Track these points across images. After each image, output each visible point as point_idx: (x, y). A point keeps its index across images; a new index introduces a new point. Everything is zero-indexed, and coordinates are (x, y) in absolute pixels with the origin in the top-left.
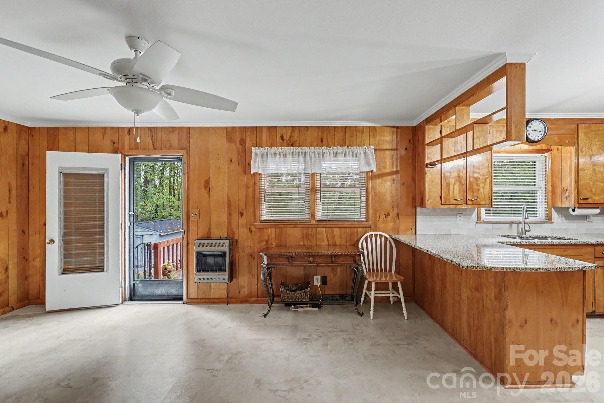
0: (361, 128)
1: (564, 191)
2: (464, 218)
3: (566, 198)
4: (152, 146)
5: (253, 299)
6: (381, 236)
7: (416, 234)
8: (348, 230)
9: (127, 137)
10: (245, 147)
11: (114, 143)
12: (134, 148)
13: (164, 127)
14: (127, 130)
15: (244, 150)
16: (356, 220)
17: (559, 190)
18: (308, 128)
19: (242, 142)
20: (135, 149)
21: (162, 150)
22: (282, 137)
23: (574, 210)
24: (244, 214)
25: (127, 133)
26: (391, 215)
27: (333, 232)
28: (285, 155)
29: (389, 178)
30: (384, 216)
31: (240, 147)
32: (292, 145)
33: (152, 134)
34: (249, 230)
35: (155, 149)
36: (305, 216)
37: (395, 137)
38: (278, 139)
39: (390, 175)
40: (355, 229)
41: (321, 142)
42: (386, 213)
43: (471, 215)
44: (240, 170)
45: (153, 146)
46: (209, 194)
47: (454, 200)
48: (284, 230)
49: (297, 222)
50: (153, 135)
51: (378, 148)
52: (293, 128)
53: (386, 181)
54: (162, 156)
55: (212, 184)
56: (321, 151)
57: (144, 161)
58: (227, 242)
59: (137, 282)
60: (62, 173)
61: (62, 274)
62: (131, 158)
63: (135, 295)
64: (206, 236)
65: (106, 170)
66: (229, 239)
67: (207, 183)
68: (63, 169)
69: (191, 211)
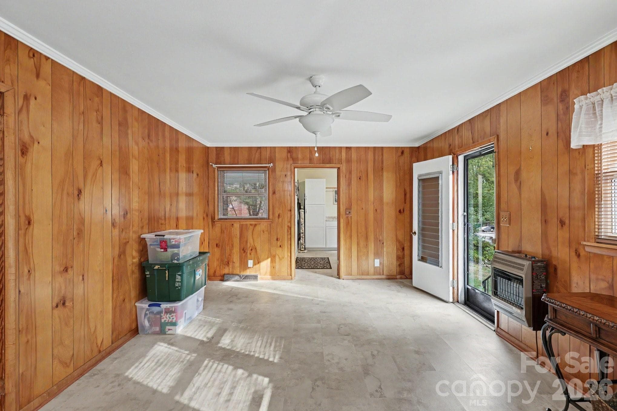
10: (568, 102)
11: (450, 146)
12: (461, 146)
13: (480, 115)
15: (568, 108)
19: (564, 96)
21: (478, 141)
24: (567, 223)
25: (456, 132)
31: (560, 106)
33: (471, 127)
34: (576, 253)
35: (473, 143)
44: (561, 145)
45: (472, 140)
46: (520, 190)
55: (523, 175)
57: (474, 157)
58: (527, 264)
59: (470, 288)
60: (419, 180)
61: (419, 260)
62: (465, 157)
63: (468, 300)
64: (516, 249)
65: (441, 173)
66: (534, 261)
67: (518, 173)
68: (419, 176)
69: (502, 214)
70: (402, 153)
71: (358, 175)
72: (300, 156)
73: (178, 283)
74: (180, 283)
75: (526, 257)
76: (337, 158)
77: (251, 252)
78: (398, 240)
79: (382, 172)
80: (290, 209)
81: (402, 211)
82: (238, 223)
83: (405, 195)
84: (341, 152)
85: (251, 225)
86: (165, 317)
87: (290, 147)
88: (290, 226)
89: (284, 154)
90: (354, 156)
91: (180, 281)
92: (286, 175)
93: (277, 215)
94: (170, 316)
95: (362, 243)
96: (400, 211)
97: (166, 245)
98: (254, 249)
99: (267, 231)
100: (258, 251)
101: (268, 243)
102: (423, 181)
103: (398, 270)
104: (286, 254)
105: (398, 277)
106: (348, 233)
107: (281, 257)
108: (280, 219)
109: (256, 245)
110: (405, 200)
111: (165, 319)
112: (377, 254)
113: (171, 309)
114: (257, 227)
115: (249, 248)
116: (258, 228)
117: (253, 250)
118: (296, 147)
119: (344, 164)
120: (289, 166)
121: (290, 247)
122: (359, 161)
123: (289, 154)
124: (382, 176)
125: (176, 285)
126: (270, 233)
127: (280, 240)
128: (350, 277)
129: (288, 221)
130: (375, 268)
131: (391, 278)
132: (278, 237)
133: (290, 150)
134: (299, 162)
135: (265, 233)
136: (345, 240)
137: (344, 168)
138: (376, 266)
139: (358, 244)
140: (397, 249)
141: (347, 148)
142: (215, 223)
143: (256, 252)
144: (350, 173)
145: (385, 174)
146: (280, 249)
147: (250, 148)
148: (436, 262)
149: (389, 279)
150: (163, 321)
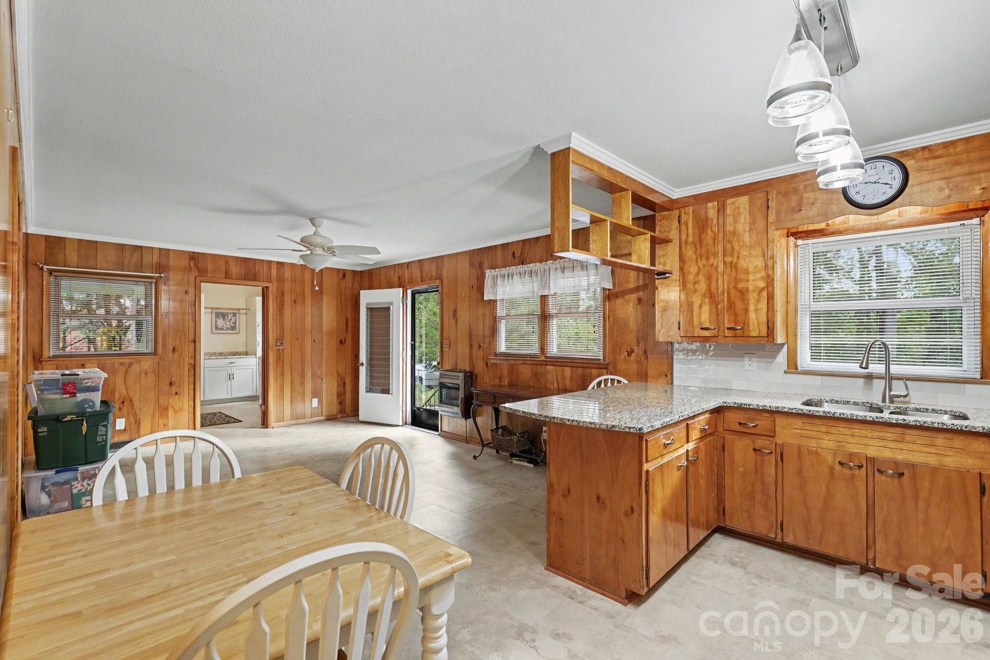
2: (758, 362)
4: (422, 278)
7: (672, 383)
8: (580, 371)
9: (407, 272)
10: (483, 270)
13: (427, 259)
14: (406, 266)
15: (483, 273)
16: (589, 357)
18: (538, 238)
19: (481, 265)
21: (426, 281)
22: (514, 254)
24: (482, 347)
26: (636, 353)
27: (563, 372)
29: (634, 297)
30: (626, 353)
31: (479, 270)
32: (521, 263)
33: (421, 266)
34: (486, 364)
35: (423, 281)
36: (535, 350)
38: (510, 257)
39: (634, 293)
40: (589, 370)
42: (629, 350)
43: (774, 357)
46: (457, 323)
47: (702, 329)
48: (516, 366)
49: (527, 357)
50: (421, 268)
51: (619, 253)
52: (524, 241)
53: (628, 302)
55: (459, 312)
56: (547, 268)
57: (420, 292)
58: (461, 375)
59: (416, 408)
60: (368, 309)
61: (367, 392)
62: (412, 291)
63: (415, 421)
64: (454, 368)
65: (392, 303)
66: (465, 372)
67: (455, 312)
68: (368, 304)
69: (444, 341)
70: (344, 276)
71: (293, 298)
72: (210, 267)
73: (101, 437)
74: (104, 437)
75: (460, 372)
76: (265, 274)
77: (122, 405)
78: (339, 375)
79: (322, 297)
80: (193, 339)
81: (343, 341)
82: (96, 361)
83: (347, 324)
84: (270, 268)
85: (122, 364)
86: (79, 485)
87: (194, 253)
88: (193, 363)
89: (185, 262)
90: (287, 274)
91: (105, 433)
92: (186, 292)
93: (171, 348)
94: (89, 482)
95: (297, 380)
96: (341, 342)
97: (75, 389)
98: (127, 401)
99: (154, 372)
100: (135, 403)
101: (155, 390)
102: (371, 310)
103: (338, 409)
104: (186, 404)
105: (339, 416)
106: (279, 370)
107: (177, 408)
108: (176, 354)
109: (131, 394)
110: (347, 329)
111: (80, 488)
112: (316, 394)
113: (94, 472)
114: (133, 367)
115: (118, 400)
116: (135, 368)
117: (126, 404)
118: (203, 254)
119: (275, 283)
120: (192, 279)
121: (192, 393)
122: (294, 280)
123: (192, 264)
124: (322, 300)
125: (98, 440)
126: (158, 375)
127: (176, 385)
128: (282, 424)
129: (190, 356)
130: (312, 408)
131: (331, 419)
132: (173, 380)
133: (194, 257)
134: (209, 275)
135: (149, 374)
136: (276, 379)
137: (273, 287)
138: (313, 406)
139: (292, 382)
140: (338, 385)
141: (278, 263)
142: (43, 364)
143: (132, 405)
144: (283, 294)
145: (325, 299)
146: (177, 397)
147: (122, 247)
148: (386, 391)
149: (328, 420)
150: (75, 491)
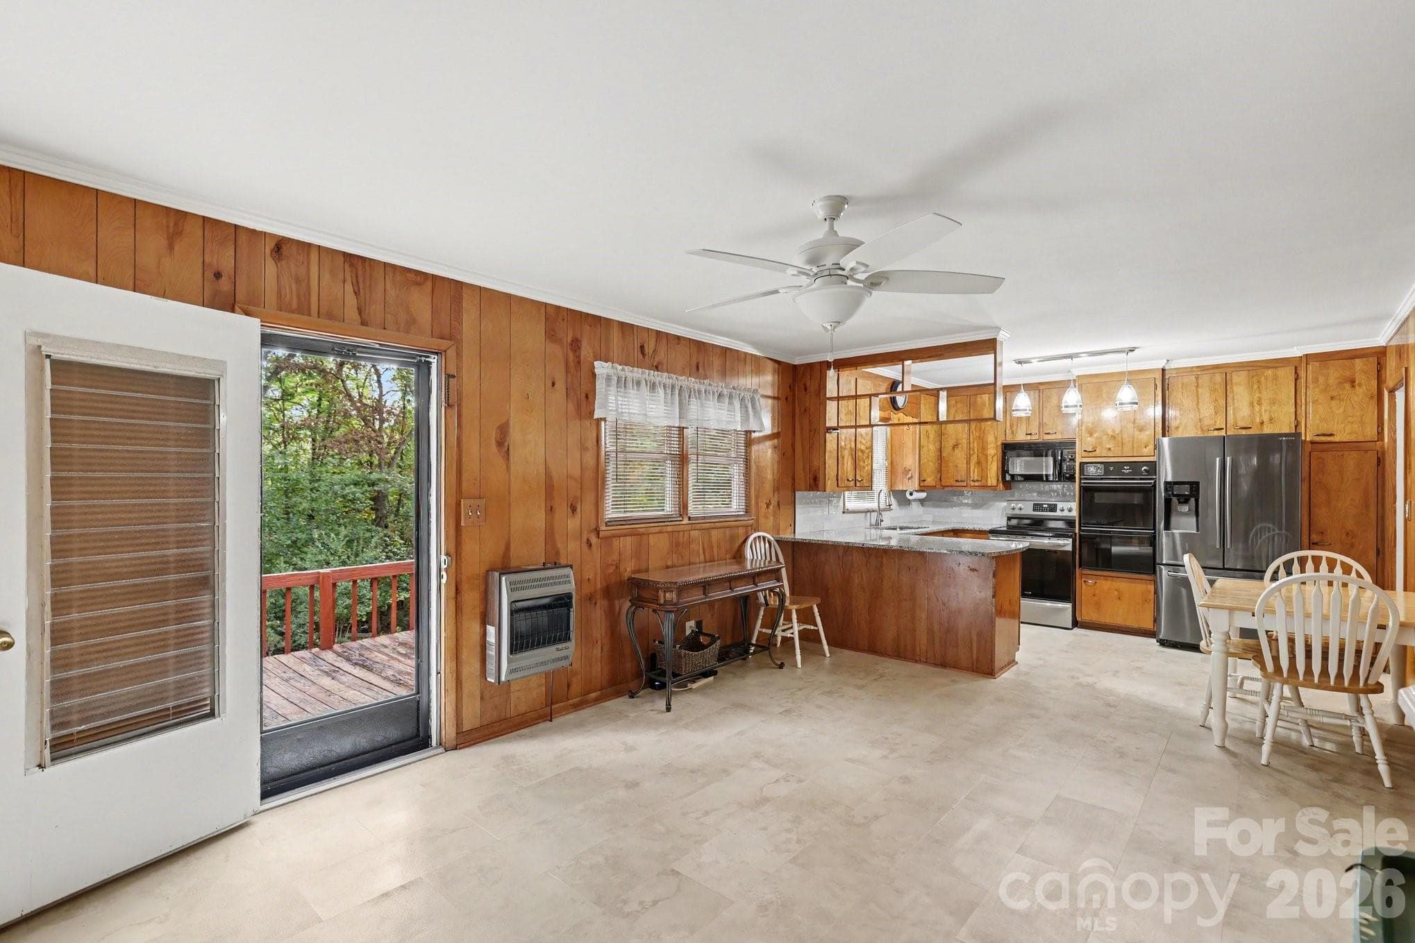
0: (743, 356)
1: (906, 471)
3: (909, 479)
4: (357, 312)
5: (593, 695)
6: (764, 538)
7: (795, 532)
8: (728, 532)
9: (271, 268)
10: (579, 356)
11: (218, 275)
12: (295, 305)
13: (394, 267)
14: (270, 245)
15: (579, 363)
17: (900, 470)
18: (679, 339)
19: (576, 344)
20: (299, 311)
21: (385, 329)
22: (642, 347)
23: (911, 494)
24: (579, 510)
25: (268, 251)
26: (772, 505)
27: (710, 537)
28: (653, 387)
29: (771, 443)
30: (766, 507)
31: (571, 356)
32: (657, 368)
33: (357, 277)
34: (587, 543)
35: (364, 323)
37: (776, 377)
38: (637, 352)
39: (771, 439)
41: (697, 370)
42: (767, 502)
43: (839, 502)
44: (571, 407)
45: (360, 313)
46: (508, 459)
47: (847, 480)
48: (645, 538)
49: (664, 522)
50: (361, 280)
52: (658, 334)
53: (767, 448)
54: (377, 346)
55: (515, 435)
64: (497, 565)
67: (504, 431)
69: (465, 503)
